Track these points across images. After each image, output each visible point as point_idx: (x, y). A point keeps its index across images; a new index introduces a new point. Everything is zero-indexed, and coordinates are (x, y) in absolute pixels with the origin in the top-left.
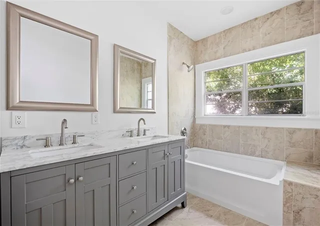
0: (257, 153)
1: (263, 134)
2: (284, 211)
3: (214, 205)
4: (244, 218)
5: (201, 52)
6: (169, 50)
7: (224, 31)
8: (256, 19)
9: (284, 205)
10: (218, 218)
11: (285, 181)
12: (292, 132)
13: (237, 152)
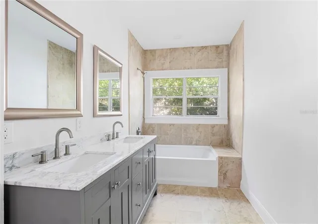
0: (194, 143)
1: (197, 129)
2: (219, 175)
3: (176, 186)
4: (197, 188)
5: (150, 60)
6: (129, 56)
7: (170, 49)
8: (193, 47)
9: (219, 171)
10: (183, 193)
11: (219, 157)
12: (213, 126)
13: (180, 144)
